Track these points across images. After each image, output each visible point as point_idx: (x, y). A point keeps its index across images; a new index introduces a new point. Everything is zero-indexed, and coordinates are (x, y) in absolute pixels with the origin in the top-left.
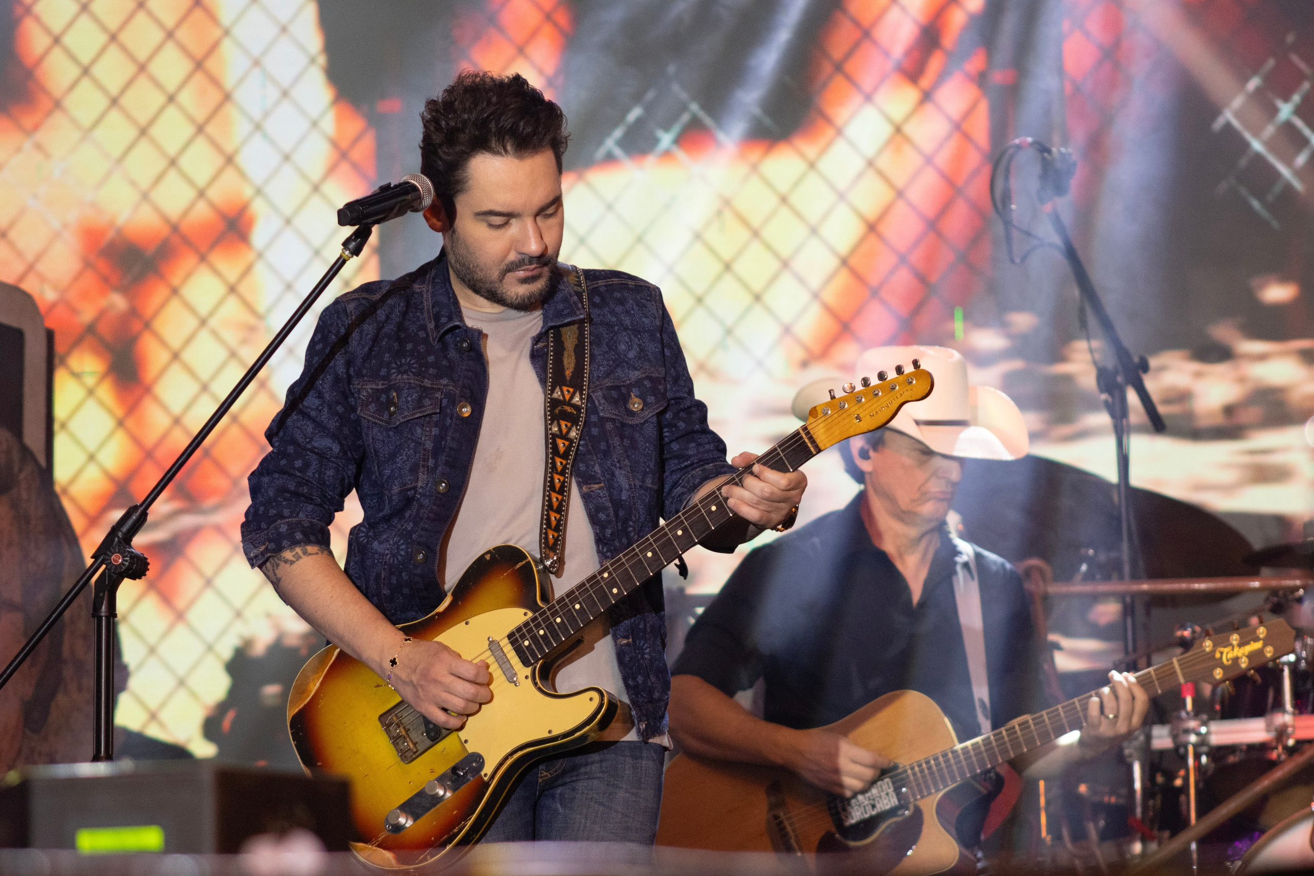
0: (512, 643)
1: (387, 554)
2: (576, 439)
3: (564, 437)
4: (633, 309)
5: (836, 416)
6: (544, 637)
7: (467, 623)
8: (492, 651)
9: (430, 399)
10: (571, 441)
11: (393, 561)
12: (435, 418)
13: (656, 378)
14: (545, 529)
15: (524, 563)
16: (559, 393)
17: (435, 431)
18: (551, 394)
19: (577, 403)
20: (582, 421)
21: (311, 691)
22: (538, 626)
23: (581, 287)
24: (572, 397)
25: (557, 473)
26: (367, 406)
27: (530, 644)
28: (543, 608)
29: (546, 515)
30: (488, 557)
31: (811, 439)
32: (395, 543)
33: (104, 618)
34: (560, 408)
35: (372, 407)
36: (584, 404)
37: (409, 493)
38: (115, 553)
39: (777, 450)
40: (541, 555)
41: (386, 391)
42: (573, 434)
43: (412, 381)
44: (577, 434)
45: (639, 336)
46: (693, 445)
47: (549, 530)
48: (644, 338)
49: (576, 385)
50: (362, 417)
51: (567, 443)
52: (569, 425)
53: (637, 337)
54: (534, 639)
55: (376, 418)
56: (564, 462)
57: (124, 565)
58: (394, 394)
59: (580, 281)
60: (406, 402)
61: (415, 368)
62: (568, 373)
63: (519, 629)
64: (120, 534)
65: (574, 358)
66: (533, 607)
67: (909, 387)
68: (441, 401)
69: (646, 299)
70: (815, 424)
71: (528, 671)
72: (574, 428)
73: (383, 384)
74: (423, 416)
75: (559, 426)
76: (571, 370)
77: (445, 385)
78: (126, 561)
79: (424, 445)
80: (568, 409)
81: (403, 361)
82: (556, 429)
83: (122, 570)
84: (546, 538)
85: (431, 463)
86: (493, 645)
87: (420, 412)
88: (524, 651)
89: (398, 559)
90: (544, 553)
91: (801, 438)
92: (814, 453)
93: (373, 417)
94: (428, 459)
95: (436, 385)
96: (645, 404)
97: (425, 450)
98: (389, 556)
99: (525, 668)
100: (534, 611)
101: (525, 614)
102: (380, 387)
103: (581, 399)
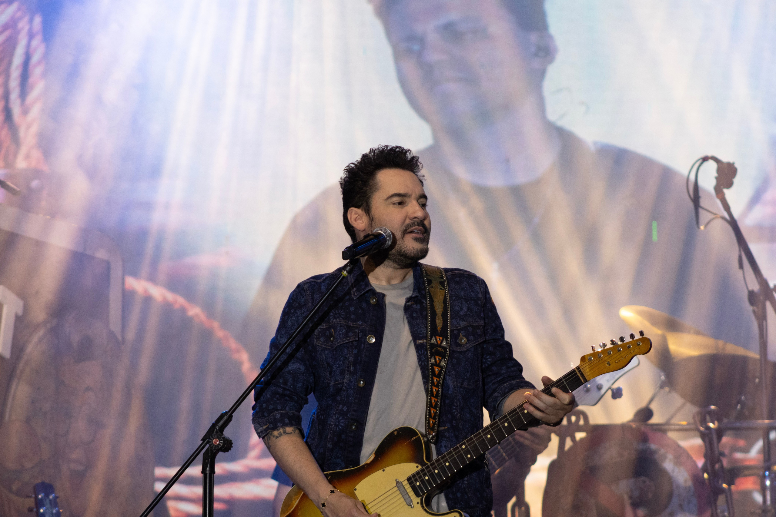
0: (410, 484)
1: (332, 425)
2: (444, 366)
3: (438, 365)
4: (466, 287)
5: (596, 361)
6: (428, 481)
7: (383, 471)
8: (398, 487)
9: (353, 332)
10: (442, 367)
11: (336, 429)
12: (355, 344)
13: (477, 326)
14: (428, 418)
15: (416, 437)
16: (435, 340)
17: (355, 351)
18: (430, 341)
19: (445, 346)
20: (447, 356)
21: (293, 505)
22: (425, 475)
23: (443, 278)
24: (441, 343)
25: (435, 386)
26: (320, 339)
27: (420, 484)
28: (428, 464)
29: (428, 410)
30: (396, 433)
31: (582, 375)
32: (337, 419)
33: (208, 474)
34: (435, 349)
35: (322, 339)
36: (448, 346)
37: (339, 386)
38: (215, 438)
39: (562, 380)
40: (426, 432)
41: (329, 329)
42: (443, 363)
43: (342, 323)
44: (445, 363)
45: (468, 303)
46: (504, 368)
47: (430, 419)
48: (471, 304)
49: (443, 334)
50: (318, 345)
51: (439, 369)
52: (440, 358)
53: (467, 303)
54: (422, 481)
55: (325, 345)
56: (438, 380)
57: (220, 445)
58: (332, 330)
59: (442, 275)
60: (339, 335)
61: (343, 315)
62: (439, 328)
63: (414, 476)
64: (217, 427)
65: (442, 319)
66: (422, 463)
67: (638, 347)
68: (359, 334)
69: (474, 283)
70: (584, 366)
71: (418, 500)
72: (443, 360)
73: (326, 326)
74: (349, 342)
75: (435, 359)
76: (440, 327)
77: (360, 325)
78: (221, 443)
79: (349, 359)
80: (440, 349)
81: (337, 311)
82: (433, 361)
83: (219, 448)
84: (429, 423)
85: (352, 369)
86: (399, 484)
87: (347, 340)
88: (416, 488)
89: (339, 428)
90: (428, 432)
91: (576, 373)
92: (584, 382)
93: (323, 344)
94: (350, 367)
95: (355, 325)
96: (468, 340)
97: (349, 362)
98: (334, 426)
99: (417, 498)
100: (422, 465)
101: (417, 467)
102: (325, 327)
103: (447, 343)
